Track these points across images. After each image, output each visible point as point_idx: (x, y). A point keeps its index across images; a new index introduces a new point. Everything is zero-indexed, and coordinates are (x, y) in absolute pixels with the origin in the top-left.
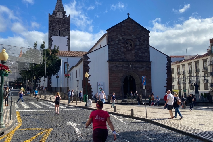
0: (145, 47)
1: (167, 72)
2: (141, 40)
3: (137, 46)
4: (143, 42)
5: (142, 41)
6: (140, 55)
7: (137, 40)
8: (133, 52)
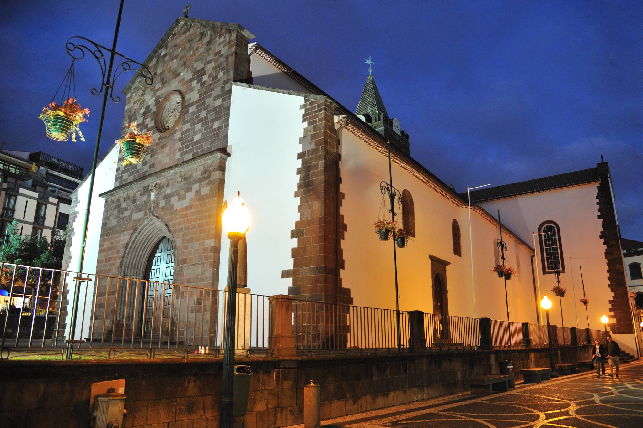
0: (215, 99)
1: (300, 186)
2: (205, 78)
3: (192, 104)
4: (213, 80)
5: (209, 76)
6: (197, 137)
7: (194, 83)
8: (178, 135)
